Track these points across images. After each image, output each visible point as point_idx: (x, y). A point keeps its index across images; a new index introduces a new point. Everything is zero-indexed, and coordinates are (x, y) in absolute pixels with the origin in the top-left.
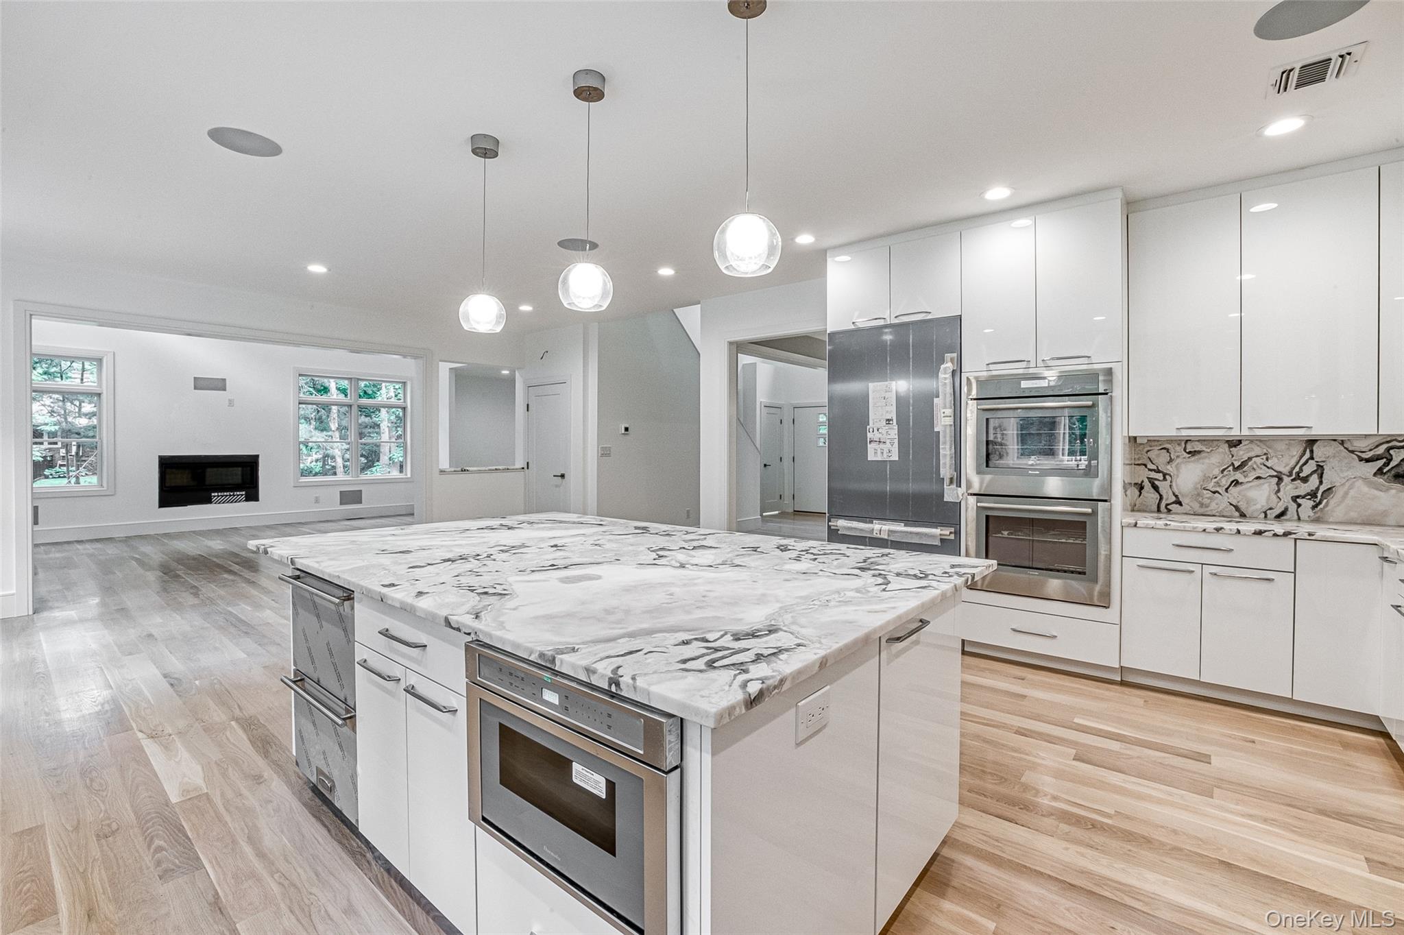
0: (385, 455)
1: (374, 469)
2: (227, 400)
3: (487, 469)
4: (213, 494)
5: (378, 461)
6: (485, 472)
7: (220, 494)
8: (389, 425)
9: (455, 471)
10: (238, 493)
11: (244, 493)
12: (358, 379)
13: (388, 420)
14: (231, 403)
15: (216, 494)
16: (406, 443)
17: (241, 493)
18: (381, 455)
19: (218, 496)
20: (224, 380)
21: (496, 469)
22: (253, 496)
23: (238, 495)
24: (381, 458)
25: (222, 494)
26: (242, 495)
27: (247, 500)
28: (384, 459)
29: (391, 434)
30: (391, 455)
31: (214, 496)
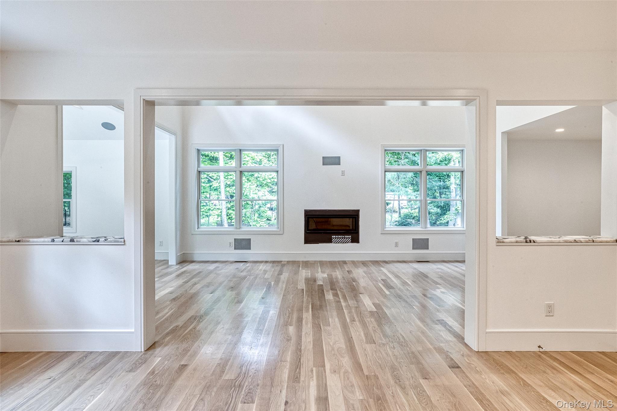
0: (453, 207)
1: (446, 216)
2: (341, 171)
3: (561, 239)
4: (333, 237)
5: (449, 210)
6: (558, 244)
7: (336, 237)
8: (456, 187)
9: (517, 242)
10: (347, 237)
11: (350, 237)
12: (427, 150)
13: (455, 183)
14: (343, 173)
15: (335, 237)
16: (464, 200)
17: (349, 237)
18: (451, 206)
19: (336, 238)
20: (339, 158)
21: (575, 241)
22: (355, 240)
23: (347, 238)
24: (451, 209)
25: (338, 237)
26: (349, 238)
27: (352, 242)
28: (453, 209)
29: (457, 193)
30: (457, 207)
31: (334, 238)
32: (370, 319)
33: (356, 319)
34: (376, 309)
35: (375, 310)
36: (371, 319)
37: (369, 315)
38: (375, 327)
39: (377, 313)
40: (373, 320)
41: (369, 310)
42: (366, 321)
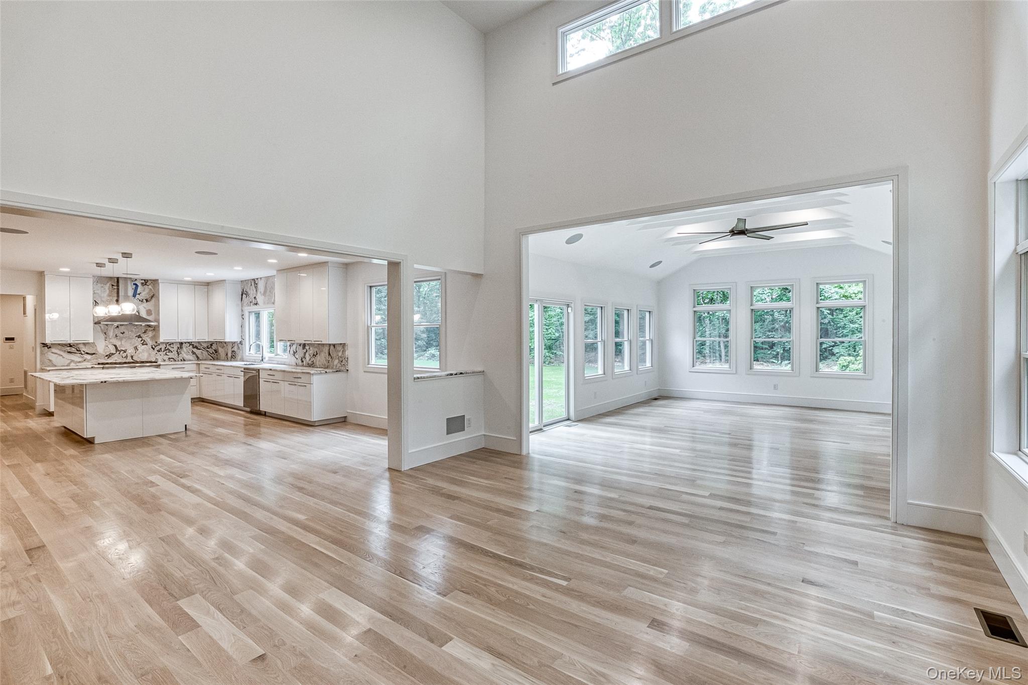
32: (183, 573)
33: (214, 564)
34: (181, 609)
35: (183, 604)
36: (182, 575)
37: (192, 582)
38: (168, 561)
39: (172, 595)
40: (178, 574)
41: (197, 595)
42: (192, 567)
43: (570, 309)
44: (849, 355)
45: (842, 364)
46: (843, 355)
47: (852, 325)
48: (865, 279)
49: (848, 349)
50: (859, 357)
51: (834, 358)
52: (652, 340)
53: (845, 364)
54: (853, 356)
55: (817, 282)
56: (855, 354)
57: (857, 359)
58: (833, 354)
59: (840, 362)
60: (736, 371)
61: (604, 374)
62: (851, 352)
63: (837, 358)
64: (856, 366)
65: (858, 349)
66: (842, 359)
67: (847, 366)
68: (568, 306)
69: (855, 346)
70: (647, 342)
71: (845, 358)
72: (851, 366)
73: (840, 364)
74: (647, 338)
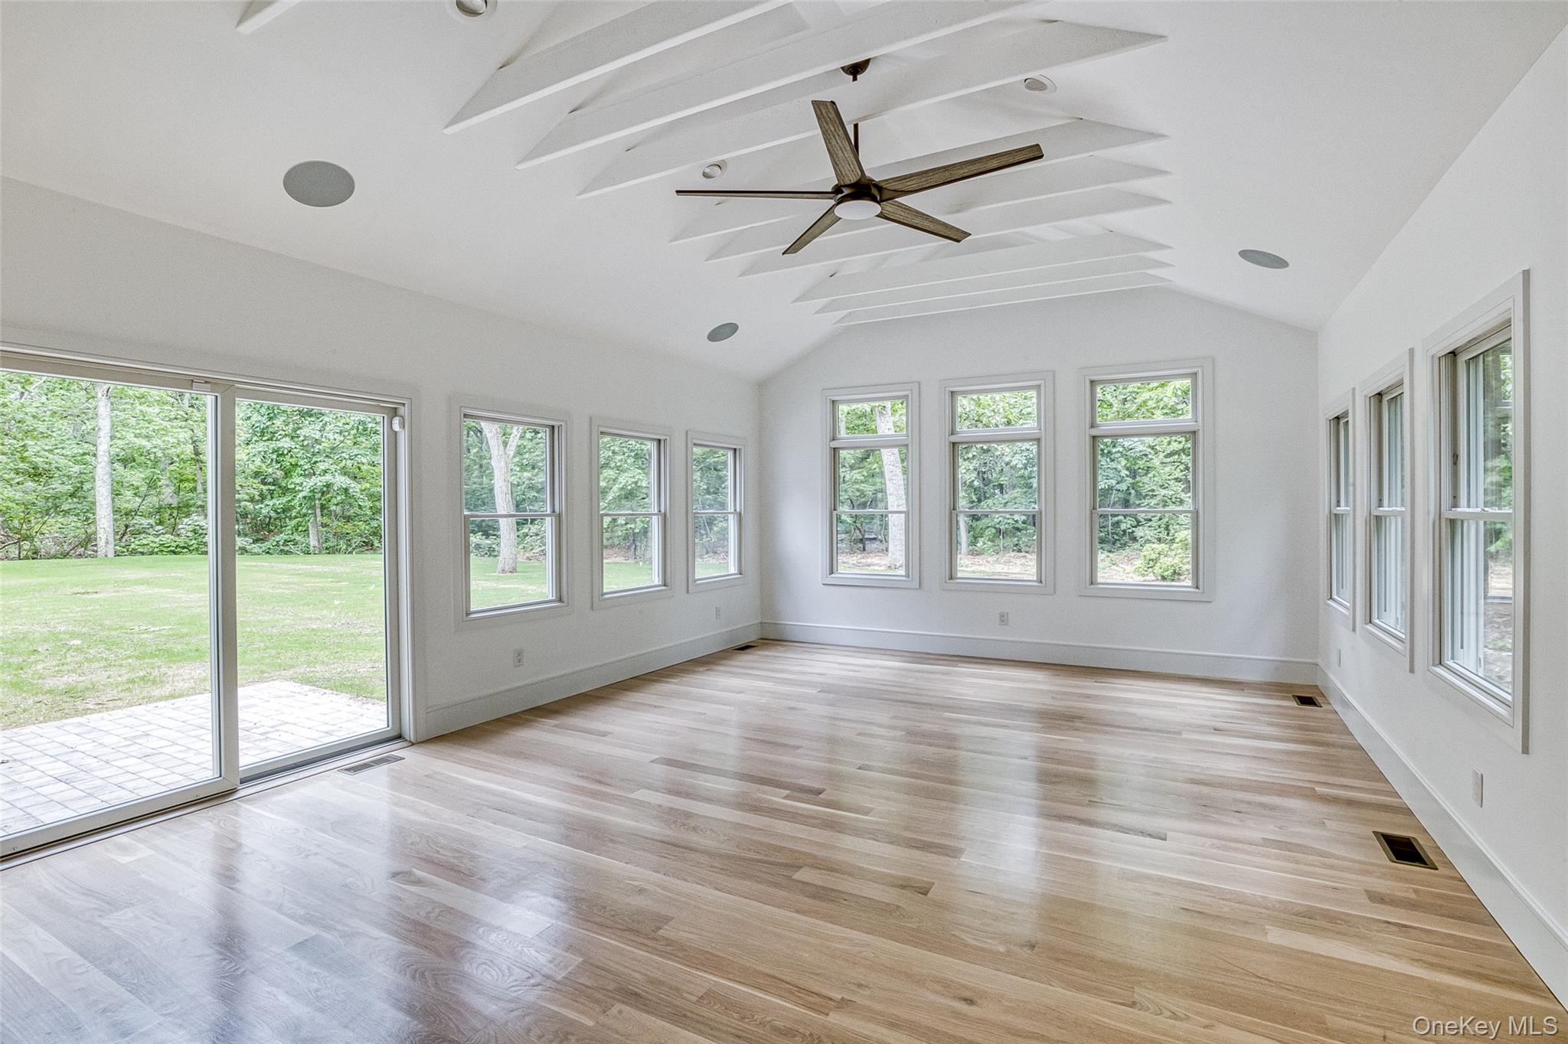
43: (396, 421)
44: (1159, 540)
45: (1148, 558)
46: (1149, 541)
47: (1164, 492)
48: (1194, 370)
49: (1159, 530)
50: (1175, 545)
51: (1136, 546)
52: (740, 514)
53: (1154, 556)
54: (1165, 542)
55: (1093, 378)
56: (1169, 538)
57: (1172, 547)
58: (1135, 539)
59: (1146, 553)
60: (920, 586)
61: (560, 600)
62: (1163, 535)
63: (1141, 546)
64: (1170, 559)
65: (1172, 531)
66: (1149, 549)
67: (1155, 561)
68: (394, 412)
69: (1168, 526)
70: (731, 517)
71: (1154, 546)
72: (1163, 559)
73: (1145, 556)
74: (731, 509)
